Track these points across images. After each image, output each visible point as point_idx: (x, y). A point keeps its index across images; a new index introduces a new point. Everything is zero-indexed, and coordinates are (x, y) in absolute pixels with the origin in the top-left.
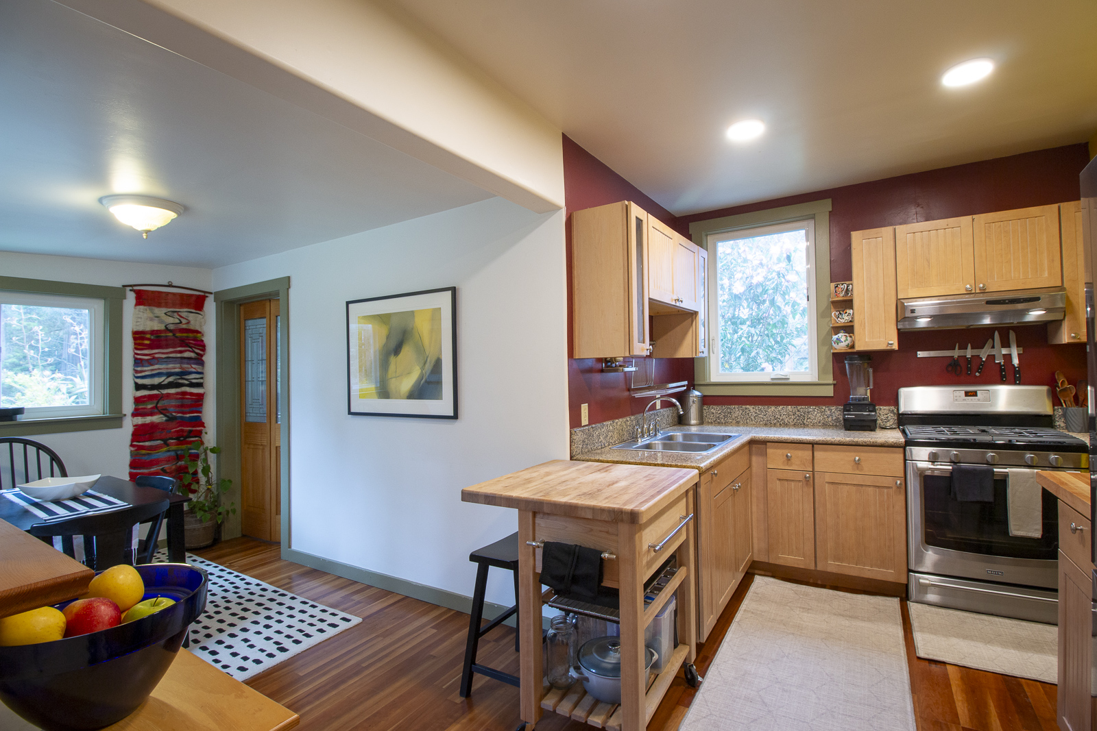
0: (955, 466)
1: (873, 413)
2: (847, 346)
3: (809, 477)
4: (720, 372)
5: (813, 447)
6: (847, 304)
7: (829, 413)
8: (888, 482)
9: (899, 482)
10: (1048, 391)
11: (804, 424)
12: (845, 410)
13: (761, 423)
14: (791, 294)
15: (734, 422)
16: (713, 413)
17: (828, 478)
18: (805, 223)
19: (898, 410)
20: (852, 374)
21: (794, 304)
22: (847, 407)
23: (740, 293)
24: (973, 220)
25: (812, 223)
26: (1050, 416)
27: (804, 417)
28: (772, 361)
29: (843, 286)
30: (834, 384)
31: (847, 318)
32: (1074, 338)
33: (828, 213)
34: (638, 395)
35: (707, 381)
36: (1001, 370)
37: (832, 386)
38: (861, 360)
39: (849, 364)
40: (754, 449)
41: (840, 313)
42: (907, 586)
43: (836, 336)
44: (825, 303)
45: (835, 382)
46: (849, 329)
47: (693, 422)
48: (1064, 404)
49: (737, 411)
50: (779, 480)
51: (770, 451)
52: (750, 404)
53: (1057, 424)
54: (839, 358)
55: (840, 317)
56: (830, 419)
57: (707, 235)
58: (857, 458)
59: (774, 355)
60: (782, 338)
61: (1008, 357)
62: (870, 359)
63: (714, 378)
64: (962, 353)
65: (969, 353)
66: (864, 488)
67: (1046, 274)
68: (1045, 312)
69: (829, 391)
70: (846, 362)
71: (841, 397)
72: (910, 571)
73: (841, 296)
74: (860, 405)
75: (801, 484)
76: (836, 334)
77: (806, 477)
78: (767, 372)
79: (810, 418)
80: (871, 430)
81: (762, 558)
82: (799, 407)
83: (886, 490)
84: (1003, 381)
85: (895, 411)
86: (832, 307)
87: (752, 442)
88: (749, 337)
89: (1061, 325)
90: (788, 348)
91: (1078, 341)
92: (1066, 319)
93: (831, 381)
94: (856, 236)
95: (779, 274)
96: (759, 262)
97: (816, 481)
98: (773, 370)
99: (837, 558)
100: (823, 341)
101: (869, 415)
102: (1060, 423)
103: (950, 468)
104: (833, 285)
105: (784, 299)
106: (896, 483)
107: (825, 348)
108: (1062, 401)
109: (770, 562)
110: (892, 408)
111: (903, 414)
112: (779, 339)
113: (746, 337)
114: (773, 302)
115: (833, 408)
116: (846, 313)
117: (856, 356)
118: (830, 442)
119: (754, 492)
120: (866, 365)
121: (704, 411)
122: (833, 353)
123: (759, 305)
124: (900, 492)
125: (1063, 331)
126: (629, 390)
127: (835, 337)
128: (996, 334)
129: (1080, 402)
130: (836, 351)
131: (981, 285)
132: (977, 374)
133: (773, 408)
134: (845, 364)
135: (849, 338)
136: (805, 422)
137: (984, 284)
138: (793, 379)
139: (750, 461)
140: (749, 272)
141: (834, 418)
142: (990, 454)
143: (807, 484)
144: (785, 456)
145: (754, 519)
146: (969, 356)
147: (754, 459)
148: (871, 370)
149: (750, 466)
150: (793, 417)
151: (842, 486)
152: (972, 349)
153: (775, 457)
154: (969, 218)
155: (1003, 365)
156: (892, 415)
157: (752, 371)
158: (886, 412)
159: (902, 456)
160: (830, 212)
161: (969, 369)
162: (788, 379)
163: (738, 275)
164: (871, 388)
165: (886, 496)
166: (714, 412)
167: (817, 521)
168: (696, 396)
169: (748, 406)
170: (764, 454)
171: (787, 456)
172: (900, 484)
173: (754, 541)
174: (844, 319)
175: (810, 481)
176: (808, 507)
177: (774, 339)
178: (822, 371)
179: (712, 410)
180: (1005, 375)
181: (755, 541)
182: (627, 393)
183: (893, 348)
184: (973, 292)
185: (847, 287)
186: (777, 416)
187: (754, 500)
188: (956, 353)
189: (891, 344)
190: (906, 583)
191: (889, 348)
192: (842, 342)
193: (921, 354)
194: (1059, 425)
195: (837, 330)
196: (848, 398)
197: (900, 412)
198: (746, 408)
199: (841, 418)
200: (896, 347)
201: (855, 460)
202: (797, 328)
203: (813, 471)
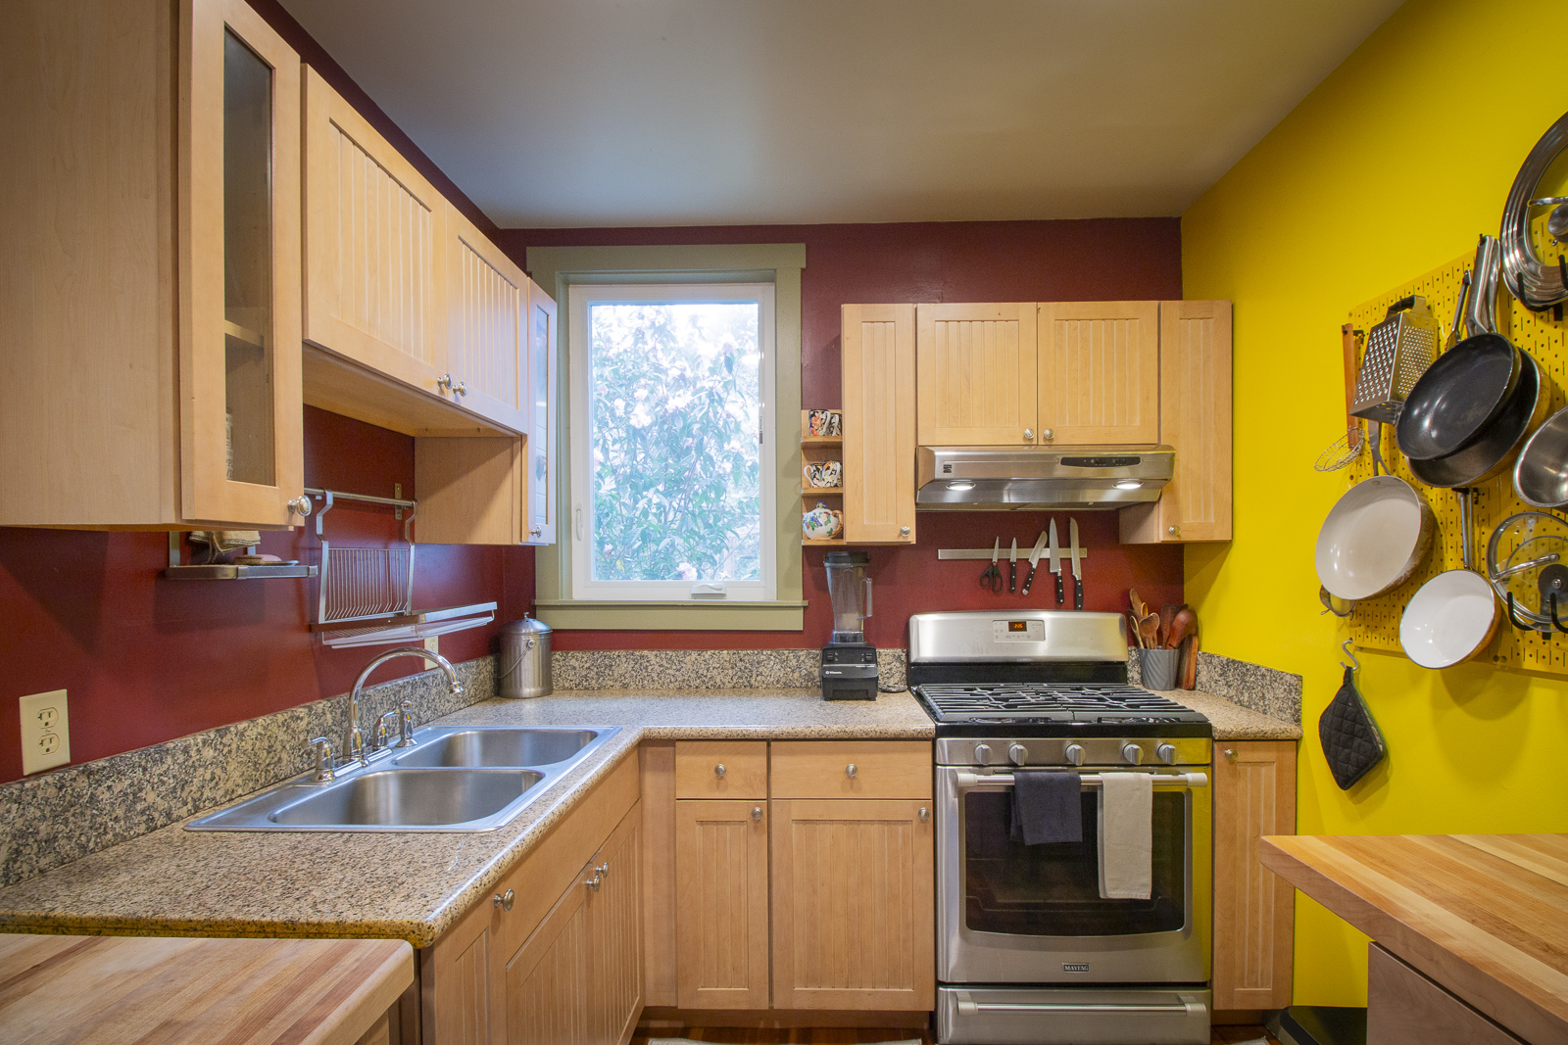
0: (1019, 774)
1: (872, 666)
2: (830, 533)
3: (761, 813)
4: (593, 580)
5: (769, 745)
6: (829, 451)
7: (794, 662)
8: (905, 811)
9: (924, 811)
10: (1121, 621)
11: (751, 686)
12: (826, 659)
13: (671, 685)
14: (732, 442)
15: (618, 684)
16: (574, 668)
17: (797, 811)
18: (758, 288)
19: (908, 655)
20: (836, 590)
21: (737, 458)
22: (828, 656)
23: (643, 428)
24: (1038, 310)
25: (770, 289)
26: (1122, 663)
27: (751, 671)
28: (698, 560)
29: (823, 416)
30: (804, 607)
31: (828, 478)
32: (1172, 533)
33: (800, 270)
34: (340, 642)
35: (563, 600)
36: (1058, 586)
37: (802, 611)
38: (853, 562)
39: (832, 569)
40: (648, 757)
41: (818, 470)
42: (933, 1017)
43: (811, 514)
44: (792, 448)
45: (806, 603)
46: (834, 501)
47: (528, 690)
48: (1141, 643)
49: (623, 662)
50: (702, 823)
51: (682, 760)
52: (650, 648)
53: (1130, 675)
54: (813, 556)
55: (817, 476)
56: (796, 675)
57: (567, 283)
58: (851, 767)
59: (700, 549)
60: (717, 519)
61: (1066, 563)
62: (867, 561)
63: (580, 593)
64: (1004, 554)
65: (1014, 554)
66: (862, 826)
67: (1137, 422)
68: (1139, 486)
69: (794, 621)
70: (827, 564)
71: (817, 633)
72: (939, 983)
73: (820, 436)
74: (849, 650)
75: (743, 828)
76: (809, 510)
77: (754, 814)
78: (689, 580)
79: (761, 674)
80: (869, 699)
81: (665, 999)
82: (742, 653)
83: (900, 828)
84: (1058, 605)
85: (903, 658)
86: (803, 456)
87: (645, 743)
88: (661, 514)
89: (1152, 509)
90: (725, 537)
91: (1177, 539)
92: (1162, 501)
93: (799, 601)
94: (852, 314)
95: (710, 395)
96: (679, 373)
97: (774, 819)
98: (699, 577)
99: (811, 979)
100: (787, 524)
101: (866, 668)
102: (1133, 674)
103: (1011, 777)
104: (806, 413)
105: (721, 448)
106: (920, 813)
107: (791, 537)
108: (1140, 639)
109: (681, 1006)
110: (899, 651)
111: (915, 664)
112: (711, 521)
113: (655, 514)
114: (700, 447)
115: (802, 653)
116: (828, 468)
117: (845, 554)
118: (801, 736)
119: (649, 855)
120: (861, 571)
121: (555, 664)
122: (803, 547)
123: (679, 457)
124: (926, 830)
125: (1156, 521)
126: (312, 627)
127: (807, 516)
128: (1053, 523)
129: (1165, 641)
130: (809, 543)
131: (1047, 432)
132: (1025, 592)
133: (694, 655)
134: (824, 568)
135: (832, 518)
136: (753, 682)
137: (1051, 430)
138: (732, 597)
139: (640, 782)
140: (661, 390)
141: (804, 672)
142: (1072, 747)
143: (756, 828)
144: (713, 771)
145: (646, 915)
146: (1013, 559)
147: (650, 779)
148: (869, 582)
149: (640, 797)
150: (730, 672)
151: (822, 826)
152: (1018, 548)
153: (693, 772)
154: (1032, 305)
155: (1061, 578)
156: (898, 665)
157: (663, 578)
158: (889, 659)
159: (929, 756)
160: (803, 270)
161: (1012, 582)
162: (723, 595)
163: (641, 393)
164: (870, 616)
165: (900, 840)
166: (577, 665)
167: (775, 906)
168: (537, 633)
169: (645, 652)
170: (670, 767)
171: (717, 770)
172: (927, 814)
173: (647, 964)
174: (825, 481)
175: (762, 821)
176: (759, 876)
177: (703, 521)
178: (783, 582)
179: (573, 662)
180: (1064, 595)
181: (650, 963)
182: (304, 639)
183: (909, 540)
184: (1035, 442)
185: (832, 418)
186: (701, 672)
187: (648, 872)
188: (995, 554)
189: (906, 533)
190: (932, 1008)
191: (901, 540)
192: (820, 527)
193: (942, 554)
194: (1133, 678)
195: (811, 500)
196: (827, 635)
197: (913, 660)
198: (642, 657)
199: (816, 672)
200: (912, 539)
201: (847, 771)
202: (740, 502)
203: (768, 799)
